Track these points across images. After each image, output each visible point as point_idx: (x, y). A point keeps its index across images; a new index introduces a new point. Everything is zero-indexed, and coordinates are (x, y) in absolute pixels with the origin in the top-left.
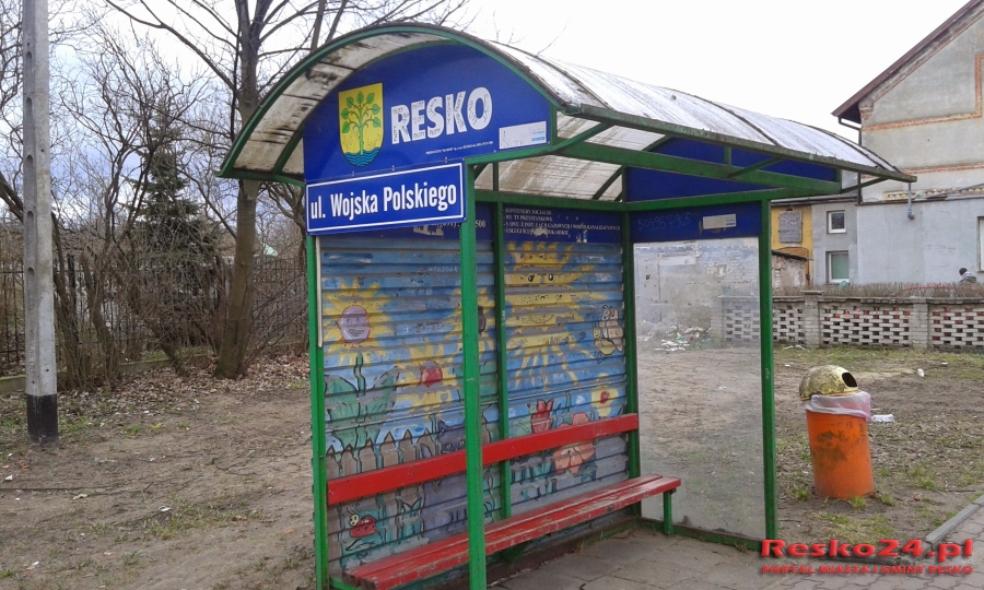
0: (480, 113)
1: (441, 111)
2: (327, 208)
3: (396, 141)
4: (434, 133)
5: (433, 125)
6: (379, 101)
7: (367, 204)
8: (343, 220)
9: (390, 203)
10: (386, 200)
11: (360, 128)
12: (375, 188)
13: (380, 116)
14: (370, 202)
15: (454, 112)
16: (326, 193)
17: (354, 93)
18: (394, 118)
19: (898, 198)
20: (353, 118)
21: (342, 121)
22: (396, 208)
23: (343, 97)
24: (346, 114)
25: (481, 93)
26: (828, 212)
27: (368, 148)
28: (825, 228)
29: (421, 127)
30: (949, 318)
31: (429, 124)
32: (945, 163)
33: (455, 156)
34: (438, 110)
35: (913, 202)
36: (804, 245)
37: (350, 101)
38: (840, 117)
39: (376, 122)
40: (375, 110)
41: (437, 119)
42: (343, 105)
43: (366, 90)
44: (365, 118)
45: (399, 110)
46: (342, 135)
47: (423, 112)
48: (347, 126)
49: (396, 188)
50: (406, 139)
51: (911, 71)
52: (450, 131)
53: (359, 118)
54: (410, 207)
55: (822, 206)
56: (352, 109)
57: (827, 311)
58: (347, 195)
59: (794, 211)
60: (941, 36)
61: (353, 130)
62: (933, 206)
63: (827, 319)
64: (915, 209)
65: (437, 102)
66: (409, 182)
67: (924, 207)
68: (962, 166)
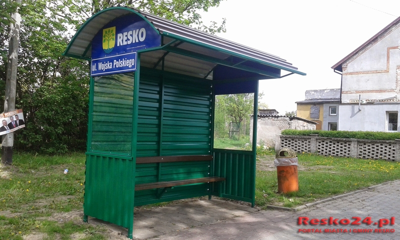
0: (142, 36)
1: (132, 35)
2: (97, 67)
3: (118, 45)
4: (129, 42)
5: (129, 40)
6: (114, 32)
7: (109, 66)
8: (102, 71)
9: (115, 65)
10: (115, 64)
11: (109, 41)
12: (111, 61)
13: (114, 37)
14: (110, 65)
15: (135, 36)
16: (97, 62)
17: (107, 30)
18: (118, 38)
19: (355, 102)
20: (107, 38)
21: (103, 39)
22: (117, 67)
23: (104, 31)
24: (105, 36)
25: (143, 30)
26: (330, 107)
27: (111, 47)
28: (328, 113)
29: (126, 41)
30: (365, 148)
31: (128, 39)
32: (374, 89)
33: (134, 50)
34: (131, 35)
35: (361, 104)
36: (320, 119)
37: (106, 32)
38: (335, 69)
39: (113, 39)
40: (113, 35)
41: (130, 37)
42: (104, 33)
43: (111, 29)
44: (110, 38)
45: (120, 35)
46: (103, 43)
47: (127, 36)
48: (105, 40)
49: (118, 61)
50: (121, 44)
51: (363, 53)
52: (134, 42)
53: (109, 38)
54: (121, 66)
55: (328, 105)
56: (107, 35)
57: (320, 143)
58: (103, 63)
59: (317, 106)
60: (374, 40)
61: (106, 42)
62: (369, 106)
63: (319, 146)
64: (361, 107)
65: (130, 33)
66: (121, 58)
67: (365, 106)
68: (380, 91)
